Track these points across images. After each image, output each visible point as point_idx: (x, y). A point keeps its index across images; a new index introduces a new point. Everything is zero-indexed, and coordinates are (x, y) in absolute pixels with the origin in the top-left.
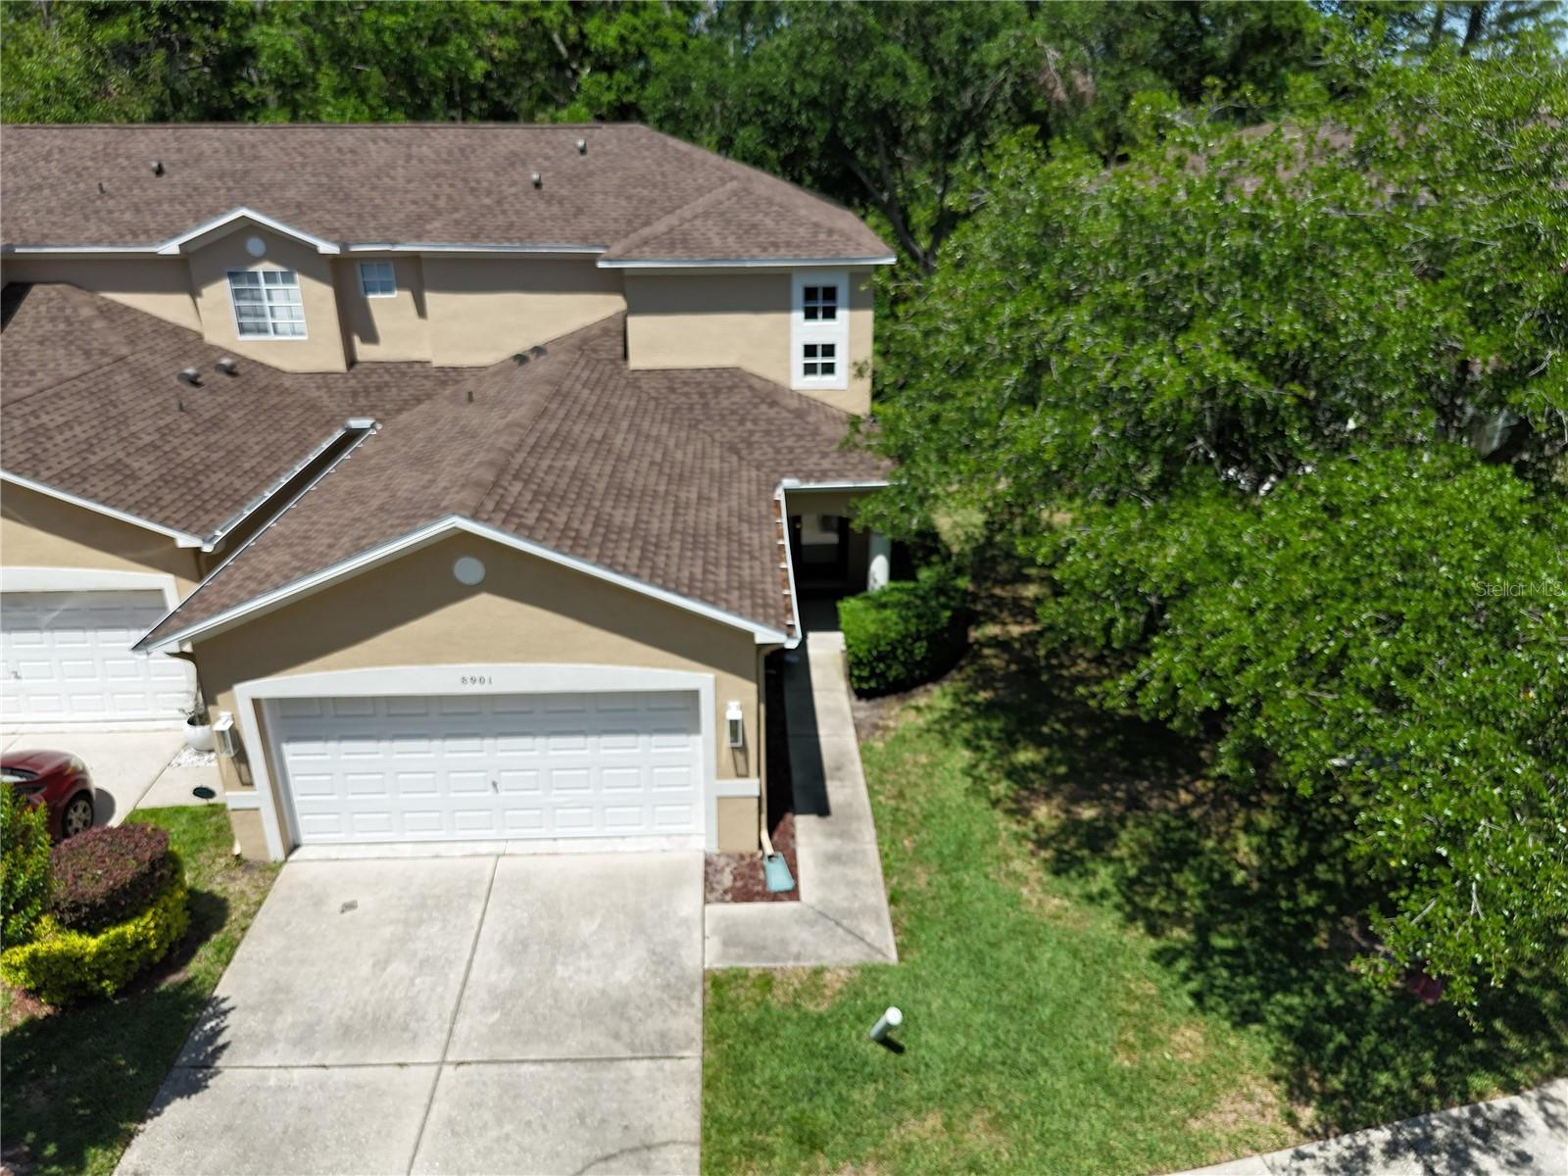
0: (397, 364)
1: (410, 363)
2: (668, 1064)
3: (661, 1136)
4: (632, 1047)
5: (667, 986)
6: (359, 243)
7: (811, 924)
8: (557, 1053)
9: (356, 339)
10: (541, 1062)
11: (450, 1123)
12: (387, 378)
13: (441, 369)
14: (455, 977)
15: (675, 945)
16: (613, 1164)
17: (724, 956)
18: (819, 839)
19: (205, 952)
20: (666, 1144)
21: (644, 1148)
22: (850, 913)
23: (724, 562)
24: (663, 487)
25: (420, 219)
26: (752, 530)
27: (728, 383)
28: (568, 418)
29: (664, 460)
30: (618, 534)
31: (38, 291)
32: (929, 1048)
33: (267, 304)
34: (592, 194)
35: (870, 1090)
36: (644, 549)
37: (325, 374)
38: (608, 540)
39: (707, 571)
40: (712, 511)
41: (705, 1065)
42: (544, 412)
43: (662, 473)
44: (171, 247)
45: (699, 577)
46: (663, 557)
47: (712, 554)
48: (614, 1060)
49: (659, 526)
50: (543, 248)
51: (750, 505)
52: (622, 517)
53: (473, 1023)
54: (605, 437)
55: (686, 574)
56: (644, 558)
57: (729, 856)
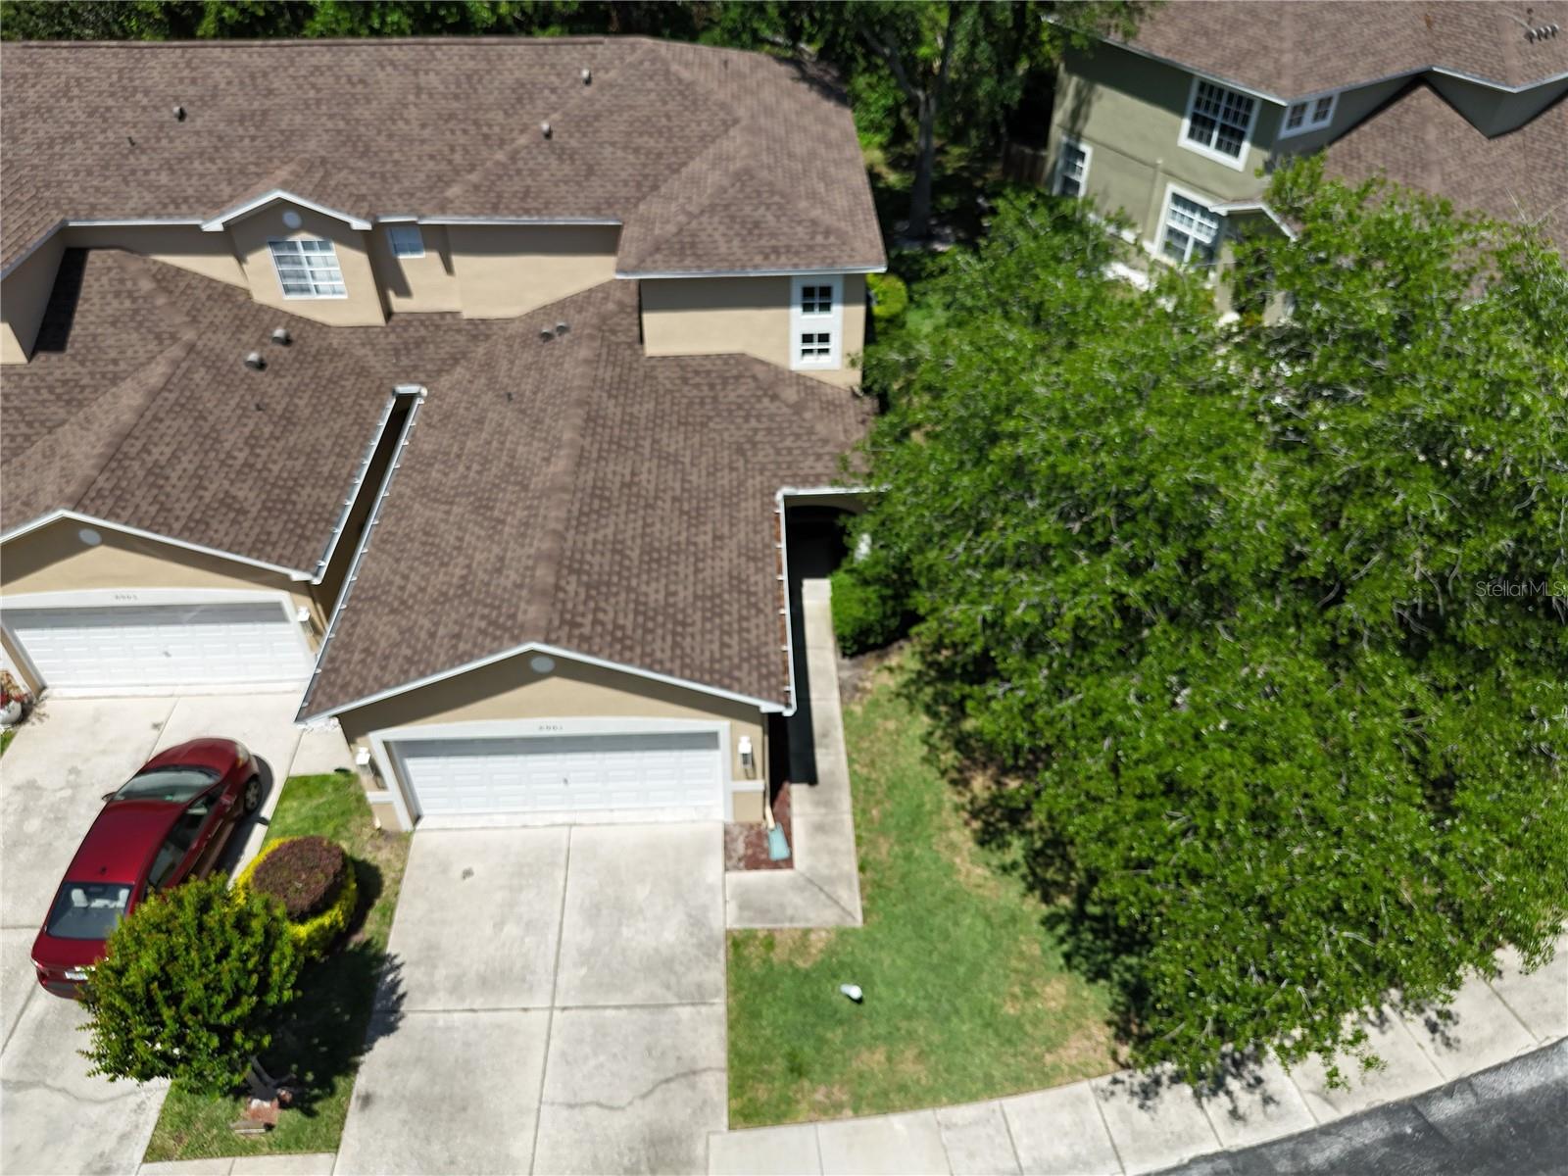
0: (429, 315)
1: (442, 314)
2: (704, 1009)
3: (702, 1065)
4: (678, 995)
5: (700, 945)
6: (388, 214)
7: (801, 889)
8: (630, 1002)
9: (391, 294)
10: (617, 1007)
11: (563, 1054)
12: (423, 332)
13: (471, 321)
14: (552, 938)
15: (705, 908)
16: (673, 1085)
17: (740, 919)
18: (809, 809)
19: (373, 915)
20: (705, 1070)
21: (690, 1074)
22: (831, 881)
23: (736, 626)
24: (684, 535)
25: (440, 181)
26: (758, 570)
27: (735, 372)
28: (600, 458)
29: (683, 490)
30: (653, 619)
31: (95, 258)
32: (880, 999)
33: (307, 269)
34: (601, 145)
35: (839, 1031)
36: (674, 634)
37: (367, 328)
38: (646, 631)
39: (723, 645)
40: (725, 554)
41: (729, 1011)
42: (581, 457)
43: (682, 512)
44: (215, 225)
45: (717, 655)
46: (688, 639)
47: (727, 618)
48: (667, 1006)
49: (684, 595)
50: (560, 221)
51: (756, 532)
52: (655, 594)
53: (569, 977)
54: (633, 474)
55: (707, 654)
56: (675, 645)
57: (742, 825)
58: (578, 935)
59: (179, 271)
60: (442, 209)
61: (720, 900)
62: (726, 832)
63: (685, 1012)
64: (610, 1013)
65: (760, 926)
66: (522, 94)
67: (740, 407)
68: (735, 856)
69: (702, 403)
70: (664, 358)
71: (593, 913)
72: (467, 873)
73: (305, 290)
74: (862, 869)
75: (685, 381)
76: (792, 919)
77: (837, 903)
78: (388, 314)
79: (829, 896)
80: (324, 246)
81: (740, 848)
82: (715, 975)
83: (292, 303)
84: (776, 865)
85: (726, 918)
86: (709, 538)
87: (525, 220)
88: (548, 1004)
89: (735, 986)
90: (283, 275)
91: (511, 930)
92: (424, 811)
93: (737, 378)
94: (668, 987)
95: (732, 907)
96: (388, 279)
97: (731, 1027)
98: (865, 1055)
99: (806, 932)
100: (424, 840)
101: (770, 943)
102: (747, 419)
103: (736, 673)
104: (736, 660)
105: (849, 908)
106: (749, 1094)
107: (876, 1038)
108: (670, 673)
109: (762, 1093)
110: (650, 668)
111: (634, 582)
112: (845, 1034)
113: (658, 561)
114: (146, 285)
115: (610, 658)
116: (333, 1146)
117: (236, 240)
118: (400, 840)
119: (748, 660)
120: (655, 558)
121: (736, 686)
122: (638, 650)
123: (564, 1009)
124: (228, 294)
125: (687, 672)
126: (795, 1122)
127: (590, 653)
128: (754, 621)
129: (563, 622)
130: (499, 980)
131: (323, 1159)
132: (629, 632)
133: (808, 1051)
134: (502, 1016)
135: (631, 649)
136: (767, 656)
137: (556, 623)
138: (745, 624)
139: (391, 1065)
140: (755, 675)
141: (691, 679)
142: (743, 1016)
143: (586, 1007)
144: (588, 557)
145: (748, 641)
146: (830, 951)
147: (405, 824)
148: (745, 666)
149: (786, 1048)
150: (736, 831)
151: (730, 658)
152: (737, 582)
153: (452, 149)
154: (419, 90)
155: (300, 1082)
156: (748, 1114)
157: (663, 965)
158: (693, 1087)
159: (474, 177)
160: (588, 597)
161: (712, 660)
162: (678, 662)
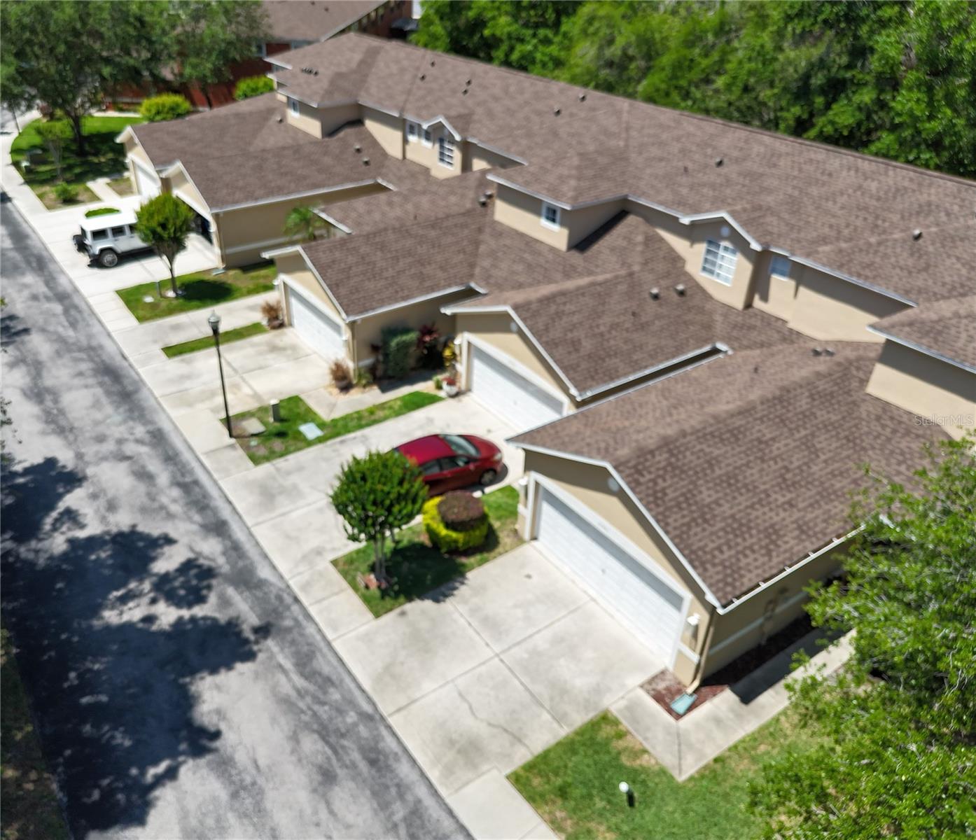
0: (770, 316)
1: (778, 319)
2: (555, 725)
3: (527, 742)
4: (552, 707)
5: (587, 700)
6: (777, 246)
7: (668, 733)
8: (530, 686)
9: (756, 296)
11: (481, 675)
12: (759, 323)
13: (791, 330)
14: (530, 631)
15: (609, 689)
16: (505, 734)
17: (620, 711)
18: (724, 707)
19: (478, 557)
20: (525, 745)
21: (518, 739)
22: (691, 747)
23: (740, 548)
24: (767, 486)
25: (824, 240)
26: (797, 537)
27: (921, 432)
28: (761, 419)
29: (799, 467)
30: (690, 505)
31: (631, 220)
32: (643, 817)
33: (719, 262)
34: (949, 256)
35: (604, 803)
36: (694, 520)
37: (730, 308)
38: (678, 505)
39: (719, 549)
40: (782, 514)
41: (566, 738)
42: (748, 411)
43: (782, 476)
44: (686, 220)
45: (707, 549)
46: (699, 529)
47: (739, 540)
48: (542, 706)
49: (726, 509)
50: (876, 289)
51: (825, 521)
52: (706, 496)
53: (520, 653)
54: (773, 439)
55: (702, 544)
56: (688, 525)
57: (676, 678)
58: (541, 641)
59: (662, 240)
60: (808, 255)
61: (621, 694)
62: (663, 673)
63: (546, 716)
64: (517, 682)
65: (626, 724)
66: (925, 210)
67: (902, 453)
68: (654, 686)
69: (877, 437)
70: (877, 399)
71: (558, 640)
72: (529, 577)
73: (711, 272)
74: (716, 760)
75: (878, 418)
76: (646, 739)
77: (680, 758)
78: (748, 305)
79: (680, 751)
80: (734, 252)
81: (661, 686)
82: (579, 719)
83: (702, 278)
84: (670, 711)
85: (614, 704)
86: (781, 500)
87: (854, 280)
88: (498, 652)
89: (580, 732)
90: (706, 260)
91: (519, 613)
92: (541, 538)
93: (918, 436)
94: (552, 699)
95: (622, 703)
96: (758, 286)
97: (559, 744)
98: (602, 828)
99: (645, 751)
100: (528, 549)
101: (621, 735)
102: (899, 463)
103: (708, 566)
104: (717, 561)
105: (684, 768)
106: (531, 776)
107: (618, 828)
108: (667, 532)
109: (536, 781)
110: (658, 521)
111: (701, 482)
112: (604, 808)
113: (730, 485)
114: (640, 238)
115: (641, 500)
116: (377, 615)
117: (693, 233)
118: (520, 541)
119: (725, 567)
120: (730, 481)
121: (701, 570)
122: (661, 509)
123: (502, 661)
124: (676, 260)
125: (677, 540)
126: (536, 809)
127: (633, 489)
128: (756, 556)
129: (635, 467)
130: (492, 625)
131: (370, 616)
132: (667, 499)
133: (577, 792)
134: (477, 638)
135: (658, 506)
136: (742, 576)
137: (630, 464)
138: (748, 552)
139: (423, 612)
140: (720, 577)
141: (677, 545)
142: (568, 746)
143: (510, 669)
144: (688, 453)
145: (738, 560)
146: (645, 770)
147: (527, 536)
148: (720, 568)
149: (569, 780)
150: (668, 677)
151: (714, 557)
152: (773, 534)
153: (848, 226)
154: (860, 187)
155: (391, 586)
156: (519, 780)
157: (561, 690)
158: (512, 745)
159: (844, 245)
160: (664, 468)
161: (700, 549)
162: (677, 532)
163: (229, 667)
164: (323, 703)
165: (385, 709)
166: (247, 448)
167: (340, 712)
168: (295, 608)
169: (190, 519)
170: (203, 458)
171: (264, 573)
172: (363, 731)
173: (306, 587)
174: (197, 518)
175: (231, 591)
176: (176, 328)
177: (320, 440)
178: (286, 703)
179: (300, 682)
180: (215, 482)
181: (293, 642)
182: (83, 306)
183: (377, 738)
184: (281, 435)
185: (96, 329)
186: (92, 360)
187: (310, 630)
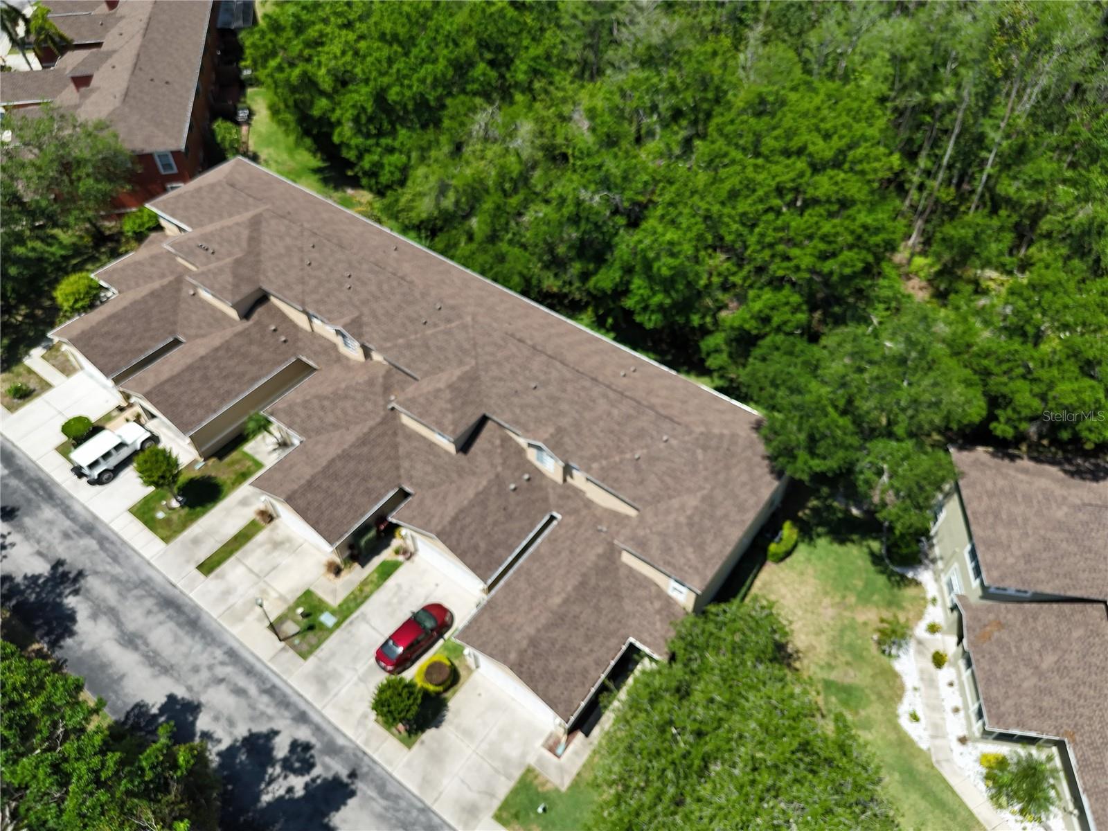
7: (556, 767)
9: (567, 477)
14: (487, 731)
15: (529, 753)
16: (487, 795)
17: (535, 763)
18: (578, 744)
22: (567, 772)
32: (550, 815)
35: (534, 815)
37: (556, 483)
41: (514, 787)
53: (484, 746)
58: (493, 735)
61: (534, 753)
62: (550, 735)
63: (503, 779)
65: (538, 769)
68: (548, 743)
72: (480, 695)
74: (577, 775)
76: (547, 775)
77: (562, 779)
78: (564, 481)
79: (562, 776)
81: (551, 742)
82: (517, 774)
84: (556, 755)
88: (474, 749)
89: (519, 782)
91: (479, 721)
92: (482, 669)
95: (535, 758)
96: (568, 473)
97: (511, 792)
98: (535, 827)
99: (547, 781)
101: (536, 777)
105: (565, 784)
106: (502, 813)
107: (541, 826)
109: (505, 815)
112: (535, 818)
114: (497, 437)
118: (470, 671)
123: (477, 754)
130: (468, 733)
134: (463, 744)
139: (432, 737)
142: (515, 792)
143: (481, 757)
146: (548, 792)
147: (474, 667)
149: (518, 809)
150: (554, 735)
156: (498, 818)
157: (506, 761)
158: (491, 800)
163: (345, 804)
164: (398, 811)
165: (428, 802)
166: (294, 647)
167: (408, 812)
168: (366, 759)
169: (283, 717)
170: (270, 664)
171: (341, 741)
172: (422, 818)
173: (367, 742)
174: (287, 714)
175: (327, 760)
176: (196, 541)
177: (338, 625)
178: (381, 817)
179: (384, 803)
180: (286, 682)
181: (372, 781)
182: (113, 538)
183: (430, 820)
184: (311, 628)
185: (136, 560)
186: (151, 595)
187: (378, 770)
